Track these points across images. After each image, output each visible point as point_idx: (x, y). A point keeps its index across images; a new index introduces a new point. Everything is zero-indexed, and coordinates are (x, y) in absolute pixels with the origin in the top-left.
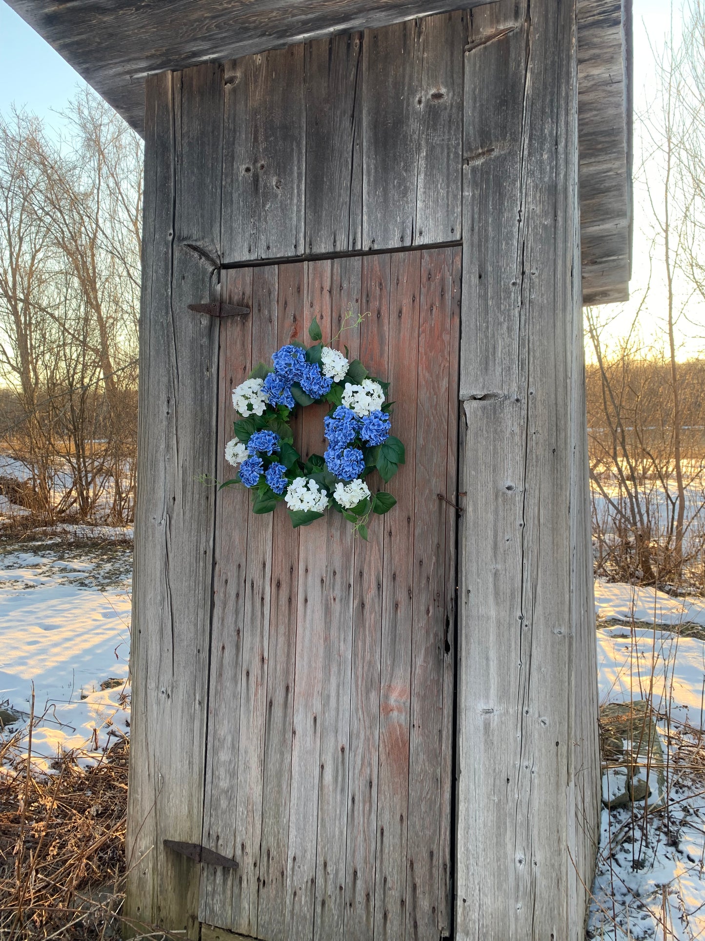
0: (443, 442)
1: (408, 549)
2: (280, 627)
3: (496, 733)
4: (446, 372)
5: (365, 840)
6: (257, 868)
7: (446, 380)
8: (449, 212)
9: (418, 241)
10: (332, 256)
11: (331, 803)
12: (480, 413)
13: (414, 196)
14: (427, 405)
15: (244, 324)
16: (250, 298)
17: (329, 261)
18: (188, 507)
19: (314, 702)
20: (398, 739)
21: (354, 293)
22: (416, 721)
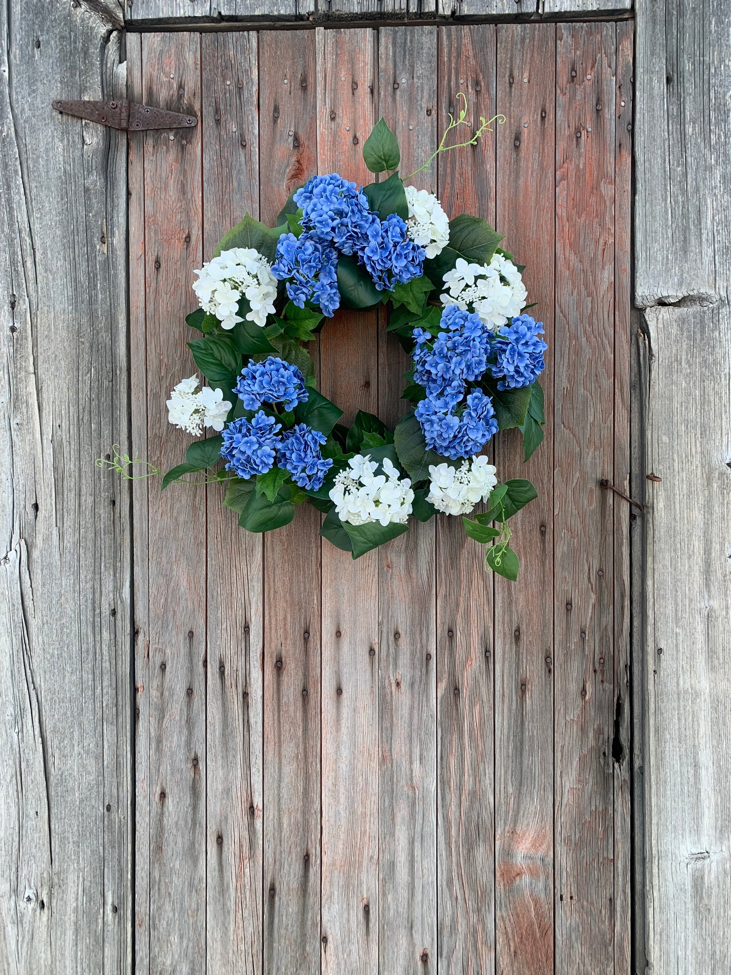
0: (607, 383)
1: (543, 583)
2: (284, 746)
3: (715, 891)
4: (609, 253)
7: (609, 268)
9: (551, 5)
10: (376, 20)
12: (674, 330)
14: (573, 315)
15: (183, 148)
16: (196, 97)
17: (369, 31)
18: (69, 522)
19: (364, 876)
20: (532, 925)
21: (422, 98)
22: (566, 887)
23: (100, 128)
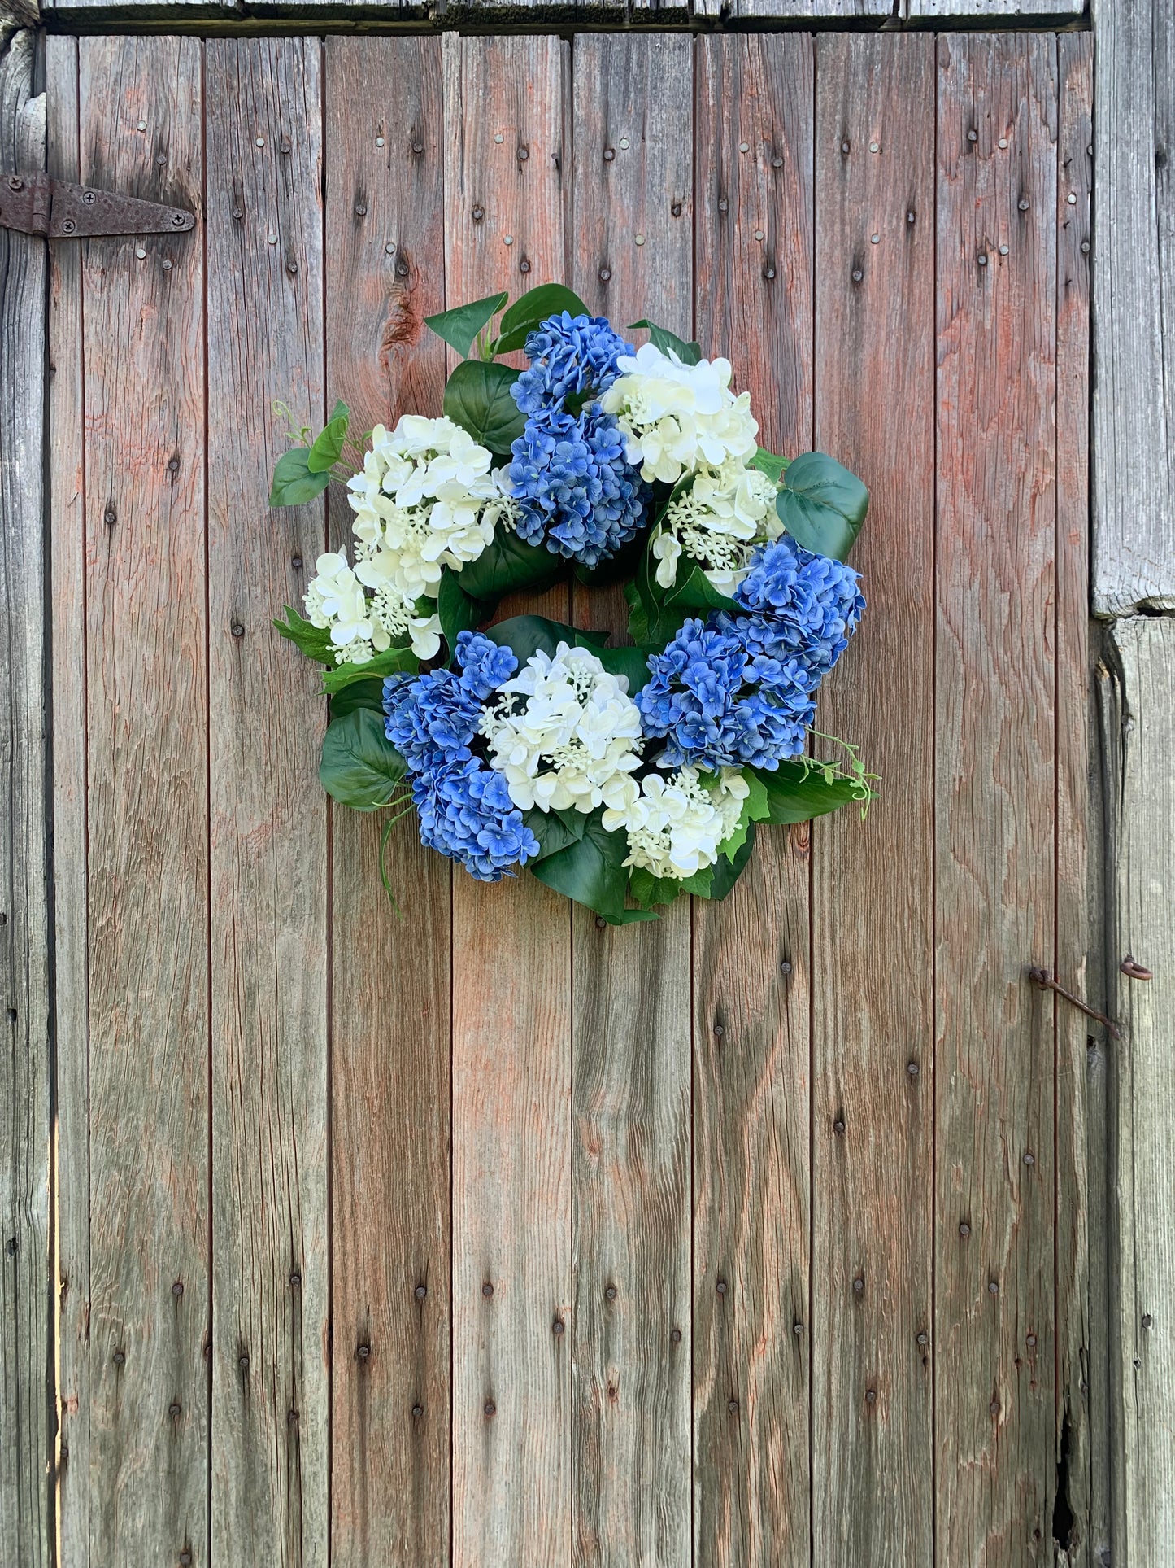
0: (1042, 769)
1: (912, 1181)
2: (373, 1523)
4: (1045, 503)
7: (1046, 535)
9: (923, 4)
10: (566, 21)
12: (1171, 666)
14: (972, 630)
15: (165, 274)
16: (193, 169)
17: (552, 42)
21: (662, 179)
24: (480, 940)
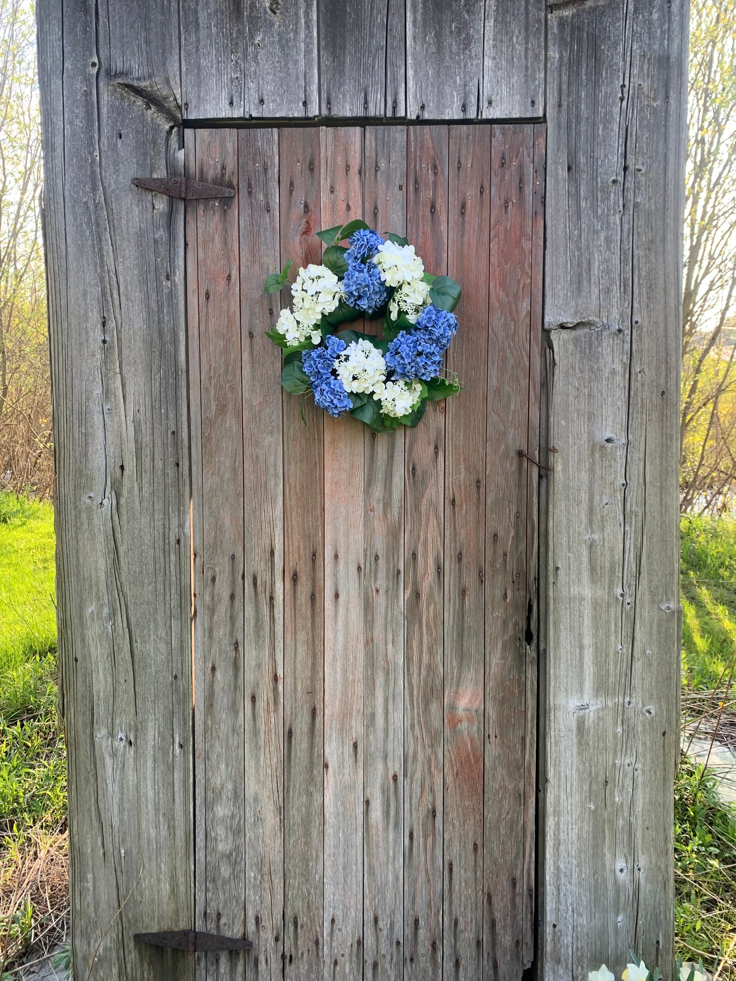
0: (524, 383)
1: (478, 522)
2: (298, 633)
3: (592, 732)
4: (527, 290)
5: (429, 880)
6: (280, 943)
7: (526, 301)
8: (528, 78)
9: (487, 114)
10: (363, 122)
11: (381, 844)
12: (571, 347)
13: (481, 49)
14: (501, 334)
16: (234, 175)
17: (358, 129)
18: (146, 478)
19: (353, 723)
20: (469, 755)
21: (396, 177)
22: (492, 730)
23: (165, 197)
24: (333, 441)
